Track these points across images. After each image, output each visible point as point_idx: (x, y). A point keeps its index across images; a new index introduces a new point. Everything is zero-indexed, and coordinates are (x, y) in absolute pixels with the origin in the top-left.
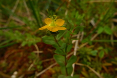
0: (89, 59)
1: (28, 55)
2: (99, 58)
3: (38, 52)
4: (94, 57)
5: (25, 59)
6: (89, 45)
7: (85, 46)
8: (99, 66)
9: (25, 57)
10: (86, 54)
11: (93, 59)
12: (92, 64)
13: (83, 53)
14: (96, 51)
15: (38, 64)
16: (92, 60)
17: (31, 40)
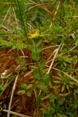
0: (65, 65)
1: (15, 59)
2: (73, 65)
3: (24, 57)
4: (69, 64)
5: (13, 62)
6: (67, 54)
7: (63, 55)
8: (72, 71)
9: (13, 60)
10: (63, 61)
11: (68, 65)
12: (66, 69)
13: (61, 60)
14: (71, 59)
16: (67, 67)
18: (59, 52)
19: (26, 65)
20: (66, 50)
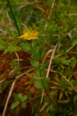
0: (63, 67)
1: (9, 62)
2: (71, 67)
3: (18, 60)
4: (67, 66)
5: (7, 66)
6: (64, 56)
7: (60, 56)
8: (71, 74)
9: (7, 64)
10: (60, 63)
11: (66, 68)
12: (64, 72)
13: (58, 62)
14: (69, 61)
15: (18, 70)
17: (13, 49)
18: (56, 54)
19: (21, 69)
20: (63, 51)
